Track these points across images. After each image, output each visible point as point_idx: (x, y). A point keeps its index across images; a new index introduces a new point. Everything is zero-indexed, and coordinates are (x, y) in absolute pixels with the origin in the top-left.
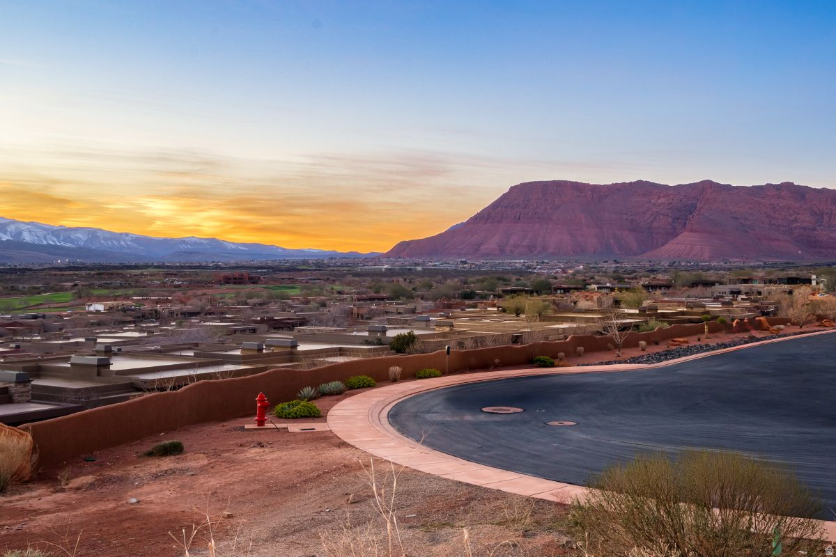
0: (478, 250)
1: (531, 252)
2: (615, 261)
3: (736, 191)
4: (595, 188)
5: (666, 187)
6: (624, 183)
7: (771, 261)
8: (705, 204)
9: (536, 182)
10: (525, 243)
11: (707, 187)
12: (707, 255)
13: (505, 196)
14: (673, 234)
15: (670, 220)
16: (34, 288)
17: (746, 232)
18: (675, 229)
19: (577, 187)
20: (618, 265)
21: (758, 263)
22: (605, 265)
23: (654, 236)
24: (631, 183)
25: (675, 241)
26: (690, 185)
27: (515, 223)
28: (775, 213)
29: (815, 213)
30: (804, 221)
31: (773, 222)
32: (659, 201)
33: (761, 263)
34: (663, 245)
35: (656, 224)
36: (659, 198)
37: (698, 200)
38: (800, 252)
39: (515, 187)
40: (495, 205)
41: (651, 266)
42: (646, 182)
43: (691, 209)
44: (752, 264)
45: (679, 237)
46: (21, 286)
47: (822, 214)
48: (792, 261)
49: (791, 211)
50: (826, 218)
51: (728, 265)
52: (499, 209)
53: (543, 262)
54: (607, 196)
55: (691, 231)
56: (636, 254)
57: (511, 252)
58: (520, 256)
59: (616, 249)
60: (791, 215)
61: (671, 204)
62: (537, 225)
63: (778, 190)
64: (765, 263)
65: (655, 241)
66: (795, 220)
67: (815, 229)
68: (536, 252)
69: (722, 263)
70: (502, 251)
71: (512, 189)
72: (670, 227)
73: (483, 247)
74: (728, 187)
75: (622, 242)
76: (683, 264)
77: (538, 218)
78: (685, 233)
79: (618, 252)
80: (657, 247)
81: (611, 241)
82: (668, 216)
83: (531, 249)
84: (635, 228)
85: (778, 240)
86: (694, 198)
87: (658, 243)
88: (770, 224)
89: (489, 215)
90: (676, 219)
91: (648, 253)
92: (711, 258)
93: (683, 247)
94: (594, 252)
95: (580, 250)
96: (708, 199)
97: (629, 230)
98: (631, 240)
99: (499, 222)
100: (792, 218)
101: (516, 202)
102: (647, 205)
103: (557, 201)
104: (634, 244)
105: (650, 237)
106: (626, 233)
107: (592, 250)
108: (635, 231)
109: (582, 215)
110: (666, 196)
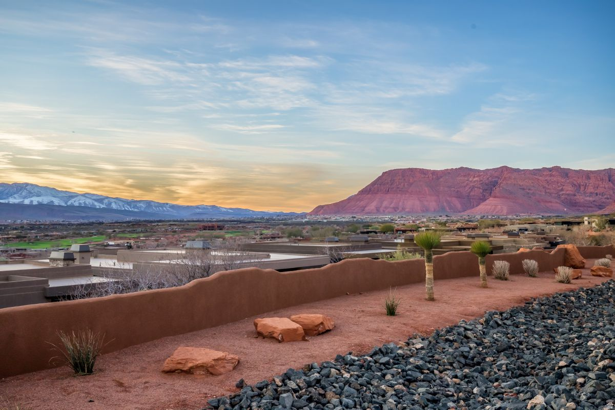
0: (364, 210)
1: (396, 211)
2: (446, 216)
3: (523, 172)
4: (434, 173)
5: (479, 171)
6: (452, 169)
8: (503, 180)
10: (392, 206)
11: (505, 169)
12: (505, 212)
13: (380, 178)
14: (484, 199)
15: (481, 191)
16: (90, 233)
17: (530, 197)
18: (485, 196)
19: (423, 172)
20: (448, 218)
21: (539, 216)
22: (440, 218)
23: (472, 200)
24: (456, 169)
25: (484, 203)
26: (494, 169)
27: (386, 194)
28: (548, 186)
29: (575, 185)
30: (568, 190)
31: (547, 191)
32: (474, 179)
34: (477, 206)
35: (472, 194)
36: (474, 177)
37: (499, 178)
38: (565, 209)
39: (386, 172)
40: (374, 184)
41: (469, 218)
42: (466, 168)
43: (495, 184)
44: (534, 217)
45: (487, 201)
46: (82, 232)
47: (580, 186)
48: (560, 215)
49: (559, 184)
50: (582, 188)
51: (519, 218)
52: (376, 186)
53: (402, 217)
54: (441, 177)
55: (495, 197)
56: (459, 212)
57: (384, 211)
58: (389, 213)
59: (447, 208)
60: (559, 187)
61: (482, 181)
62: (399, 195)
63: (550, 171)
64: (543, 216)
65: (472, 204)
66: (562, 190)
67: (575, 195)
68: (398, 211)
69: (515, 217)
70: (378, 210)
71: (384, 173)
72: (481, 195)
73: (366, 209)
74: (518, 170)
75: (452, 204)
76: (490, 217)
77: (400, 191)
78: (491, 199)
79: (449, 211)
80: (473, 207)
81: (445, 204)
82: (480, 188)
83: (395, 209)
84: (459, 196)
85: (551, 202)
86: (496, 177)
87: (473, 205)
88: (546, 192)
89: (370, 189)
90: (485, 190)
91: (468, 211)
92: (508, 214)
93: (489, 207)
94: (434, 211)
95: (426, 210)
96: (505, 178)
97: (457, 197)
98: (457, 204)
99: (376, 193)
100: (560, 188)
101: (386, 181)
102: (466, 182)
103: (411, 181)
104: (459, 206)
105: (470, 201)
106: (454, 199)
107: (433, 210)
108: (460, 198)
109: (426, 188)
110: (479, 176)
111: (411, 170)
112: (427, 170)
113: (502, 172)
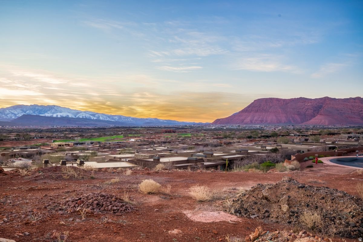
0: (243, 122)
1: (262, 122)
2: (293, 126)
3: (338, 100)
4: (285, 100)
5: (311, 99)
6: (295, 98)
7: (352, 125)
8: (326, 105)
9: (263, 98)
10: (260, 119)
11: (326, 99)
12: (327, 123)
13: (252, 103)
14: (313, 116)
15: (313, 111)
17: (342, 115)
18: (315, 114)
19: (278, 100)
20: (294, 127)
21: (347, 126)
22: (289, 127)
23: (307, 116)
24: (298, 98)
25: (314, 118)
26: (320, 98)
27: (256, 112)
28: (353, 108)
31: (353, 111)
32: (308, 104)
33: (348, 126)
34: (310, 120)
35: (307, 113)
36: (308, 103)
37: (323, 104)
39: (256, 100)
40: (249, 107)
41: (306, 127)
42: (303, 98)
43: (321, 107)
44: (345, 127)
45: (316, 117)
48: (360, 126)
49: (360, 107)
51: (335, 127)
52: (250, 108)
53: (266, 126)
54: (289, 103)
55: (321, 115)
56: (299, 123)
57: (255, 122)
58: (258, 124)
59: (292, 121)
60: (359, 109)
61: (313, 105)
62: (264, 113)
63: (354, 100)
64: (350, 126)
65: (307, 119)
66: (362, 111)
68: (263, 122)
69: (333, 126)
70: (251, 122)
71: (255, 101)
72: (313, 113)
73: (245, 121)
74: (335, 99)
75: (295, 119)
76: (318, 127)
77: (264, 111)
78: (318, 116)
79: (293, 122)
81: (291, 118)
82: (312, 109)
83: (262, 121)
84: (299, 114)
85: (355, 118)
86: (321, 103)
87: (308, 120)
88: (351, 112)
89: (247, 110)
90: (315, 111)
91: (305, 123)
92: (329, 125)
93: (318, 121)
94: (285, 122)
95: (279, 122)
96: (327, 104)
97: (297, 115)
98: (298, 118)
99: (250, 112)
100: (360, 110)
101: (256, 105)
102: (304, 106)
103: (271, 105)
104: (299, 120)
105: (305, 117)
106: (296, 116)
107: (284, 122)
108: (299, 115)
109: (280, 110)
110: (311, 102)
111: (271, 100)
112: (281, 99)
113: (325, 100)
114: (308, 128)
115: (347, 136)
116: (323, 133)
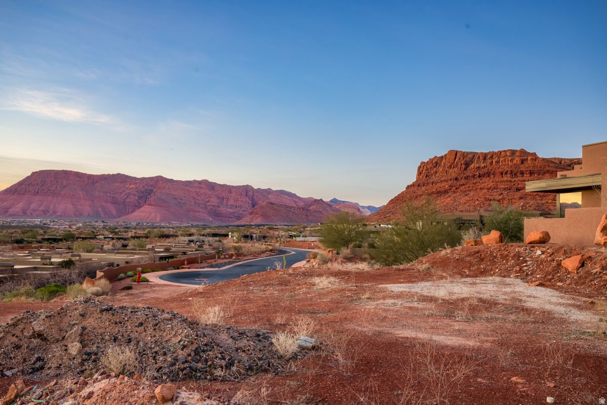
0: (7, 212)
1: (45, 214)
2: (103, 221)
3: (176, 183)
4: (90, 177)
5: (135, 179)
6: (109, 174)
7: (195, 223)
8: (158, 189)
9: (50, 170)
10: (42, 208)
11: (159, 180)
12: (158, 219)
13: (28, 178)
14: (139, 206)
15: (137, 198)
17: (181, 207)
18: (140, 204)
19: (78, 175)
20: (105, 224)
21: (188, 225)
22: (97, 224)
23: (127, 207)
24: (113, 175)
25: (138, 211)
26: (149, 178)
27: (35, 195)
28: (198, 197)
29: (219, 197)
30: (213, 202)
31: (197, 201)
32: (131, 187)
33: (190, 225)
34: (132, 213)
35: (128, 200)
36: (131, 184)
37: (154, 187)
38: (211, 219)
39: (36, 172)
40: (21, 183)
41: (125, 225)
42: (123, 175)
43: (150, 192)
44: (185, 225)
45: (142, 208)
47: (223, 198)
48: (206, 224)
49: (207, 196)
50: (225, 201)
51: (171, 226)
52: (23, 186)
53: (54, 221)
54: (97, 182)
55: (150, 205)
56: (114, 218)
57: (31, 214)
58: (38, 216)
59: (102, 213)
60: (206, 198)
61: (138, 188)
62: (50, 198)
63: (200, 183)
64: (192, 225)
65: (127, 210)
66: (209, 201)
67: (219, 207)
68: (48, 214)
69: (168, 224)
70: (24, 213)
71: (34, 174)
72: (137, 202)
73: (9, 210)
74: (171, 181)
75: (107, 210)
76: (145, 224)
77: (51, 193)
78: (146, 206)
79: (104, 216)
80: (128, 213)
81: (100, 209)
82: (136, 195)
83: (45, 212)
84: (115, 202)
85: (199, 212)
86: (152, 186)
87: (129, 212)
88: (195, 203)
89: (16, 190)
90: (140, 198)
91: (123, 217)
92: (162, 221)
93: (144, 214)
94: (89, 215)
95: (79, 214)
96: (160, 187)
97: (111, 203)
98: (112, 209)
99: (23, 194)
100: (207, 200)
101: (36, 182)
102: (123, 189)
103: (64, 183)
104: (114, 212)
105: (124, 208)
106: (109, 204)
107: (87, 214)
108: (115, 203)
109: (81, 192)
110: (135, 184)
111: (66, 174)
112: (83, 174)
113: (157, 181)
114: (129, 226)
115: (187, 240)
116: (152, 235)
